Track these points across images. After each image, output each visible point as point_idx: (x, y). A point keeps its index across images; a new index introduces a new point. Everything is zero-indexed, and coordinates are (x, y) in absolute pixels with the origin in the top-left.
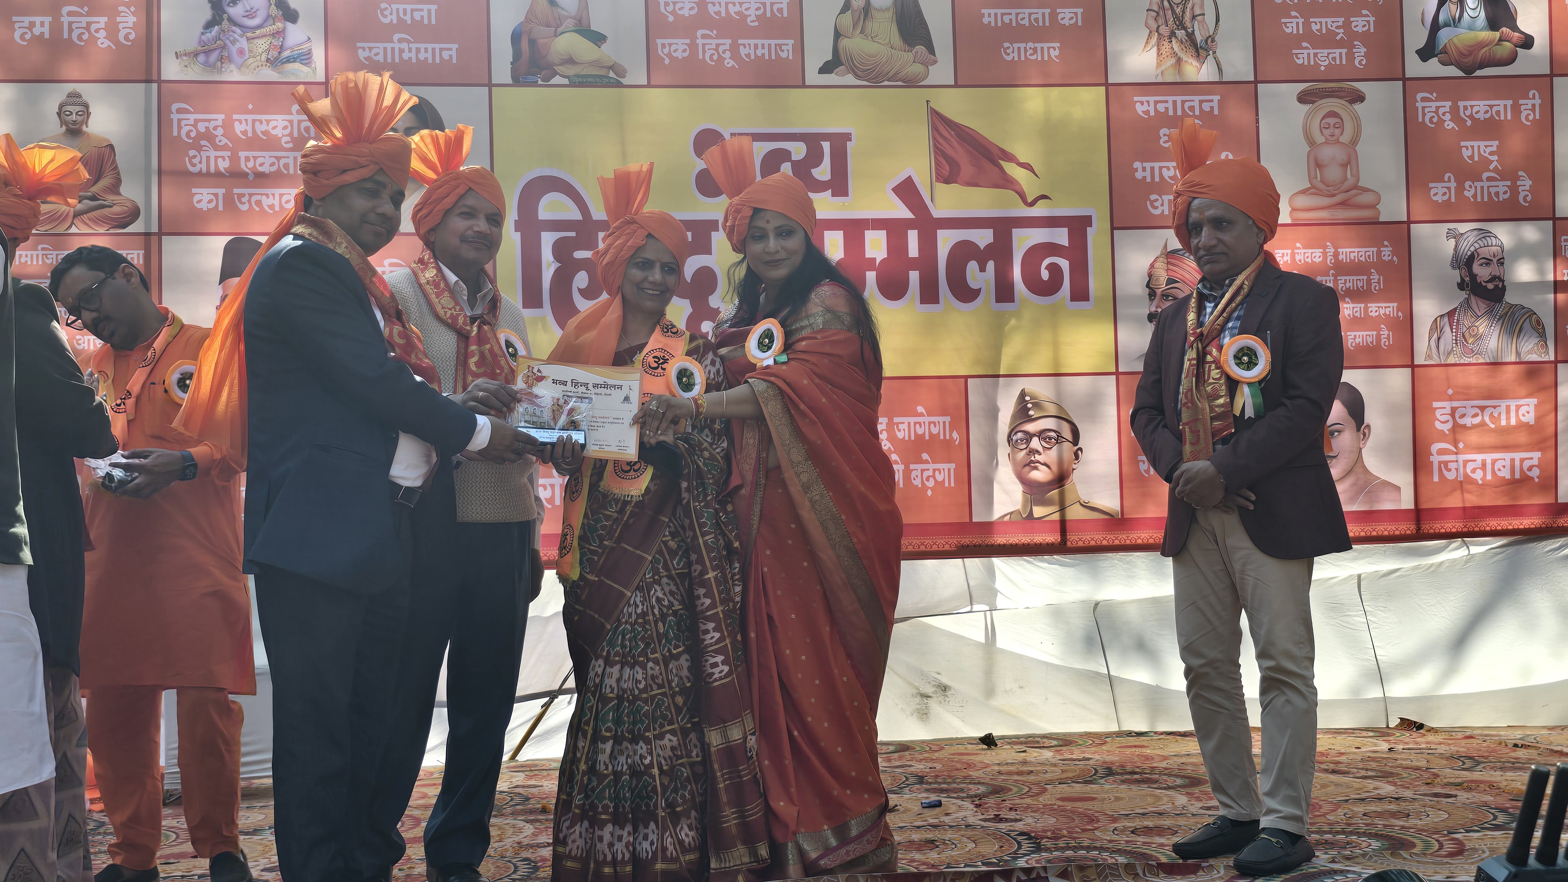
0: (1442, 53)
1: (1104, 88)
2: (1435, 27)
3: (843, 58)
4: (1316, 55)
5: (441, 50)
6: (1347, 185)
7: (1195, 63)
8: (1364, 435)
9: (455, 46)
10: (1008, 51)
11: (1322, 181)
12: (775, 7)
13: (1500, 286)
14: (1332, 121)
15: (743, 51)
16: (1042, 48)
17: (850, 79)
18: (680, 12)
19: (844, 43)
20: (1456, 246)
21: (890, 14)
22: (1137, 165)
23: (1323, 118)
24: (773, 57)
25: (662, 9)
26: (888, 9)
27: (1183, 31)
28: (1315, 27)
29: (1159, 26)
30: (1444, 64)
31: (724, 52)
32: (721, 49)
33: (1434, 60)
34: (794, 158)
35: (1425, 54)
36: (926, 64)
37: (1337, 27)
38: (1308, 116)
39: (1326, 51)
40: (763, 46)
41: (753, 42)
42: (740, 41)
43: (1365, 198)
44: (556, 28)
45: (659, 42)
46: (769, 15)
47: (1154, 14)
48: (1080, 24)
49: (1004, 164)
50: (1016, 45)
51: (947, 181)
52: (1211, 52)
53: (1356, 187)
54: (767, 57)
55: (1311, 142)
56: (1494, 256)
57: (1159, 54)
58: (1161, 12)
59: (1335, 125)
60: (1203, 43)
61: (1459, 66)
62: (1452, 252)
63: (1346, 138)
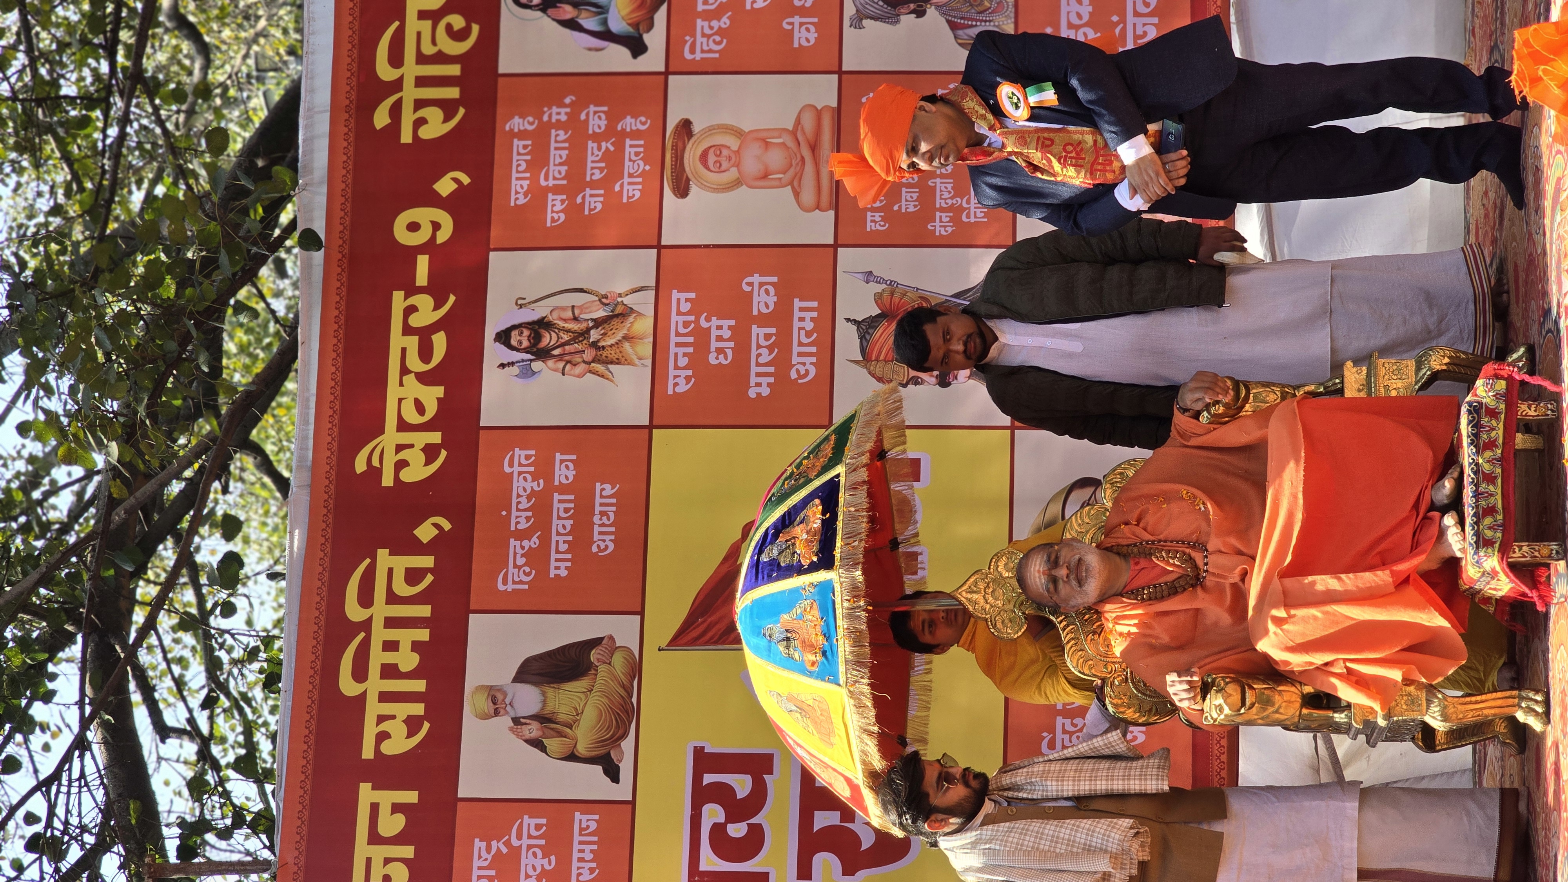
0: (638, 29)
1: (656, 433)
2: (607, 35)
3: (602, 751)
4: (631, 175)
6: (790, 143)
7: (631, 319)
10: (602, 547)
11: (784, 173)
12: (534, 833)
14: (711, 159)
15: (586, 877)
16: (601, 505)
17: (627, 745)
19: (582, 749)
20: (872, 18)
21: (550, 691)
22: (752, 393)
23: (708, 169)
24: (595, 839)
26: (544, 694)
27: (592, 332)
28: (598, 176)
29: (584, 362)
30: (650, 26)
33: (647, 38)
34: (721, 819)
35: (637, 47)
36: (613, 649)
37: (599, 149)
38: (703, 186)
39: (627, 163)
40: (581, 851)
41: (575, 864)
42: (573, 880)
43: (808, 123)
46: (542, 842)
47: (568, 367)
48: (574, 457)
50: (596, 537)
52: (619, 299)
53: (794, 133)
54: (595, 847)
55: (737, 183)
57: (618, 362)
58: (567, 358)
59: (716, 155)
60: (609, 309)
61: (655, 8)
62: (878, 23)
63: (733, 143)
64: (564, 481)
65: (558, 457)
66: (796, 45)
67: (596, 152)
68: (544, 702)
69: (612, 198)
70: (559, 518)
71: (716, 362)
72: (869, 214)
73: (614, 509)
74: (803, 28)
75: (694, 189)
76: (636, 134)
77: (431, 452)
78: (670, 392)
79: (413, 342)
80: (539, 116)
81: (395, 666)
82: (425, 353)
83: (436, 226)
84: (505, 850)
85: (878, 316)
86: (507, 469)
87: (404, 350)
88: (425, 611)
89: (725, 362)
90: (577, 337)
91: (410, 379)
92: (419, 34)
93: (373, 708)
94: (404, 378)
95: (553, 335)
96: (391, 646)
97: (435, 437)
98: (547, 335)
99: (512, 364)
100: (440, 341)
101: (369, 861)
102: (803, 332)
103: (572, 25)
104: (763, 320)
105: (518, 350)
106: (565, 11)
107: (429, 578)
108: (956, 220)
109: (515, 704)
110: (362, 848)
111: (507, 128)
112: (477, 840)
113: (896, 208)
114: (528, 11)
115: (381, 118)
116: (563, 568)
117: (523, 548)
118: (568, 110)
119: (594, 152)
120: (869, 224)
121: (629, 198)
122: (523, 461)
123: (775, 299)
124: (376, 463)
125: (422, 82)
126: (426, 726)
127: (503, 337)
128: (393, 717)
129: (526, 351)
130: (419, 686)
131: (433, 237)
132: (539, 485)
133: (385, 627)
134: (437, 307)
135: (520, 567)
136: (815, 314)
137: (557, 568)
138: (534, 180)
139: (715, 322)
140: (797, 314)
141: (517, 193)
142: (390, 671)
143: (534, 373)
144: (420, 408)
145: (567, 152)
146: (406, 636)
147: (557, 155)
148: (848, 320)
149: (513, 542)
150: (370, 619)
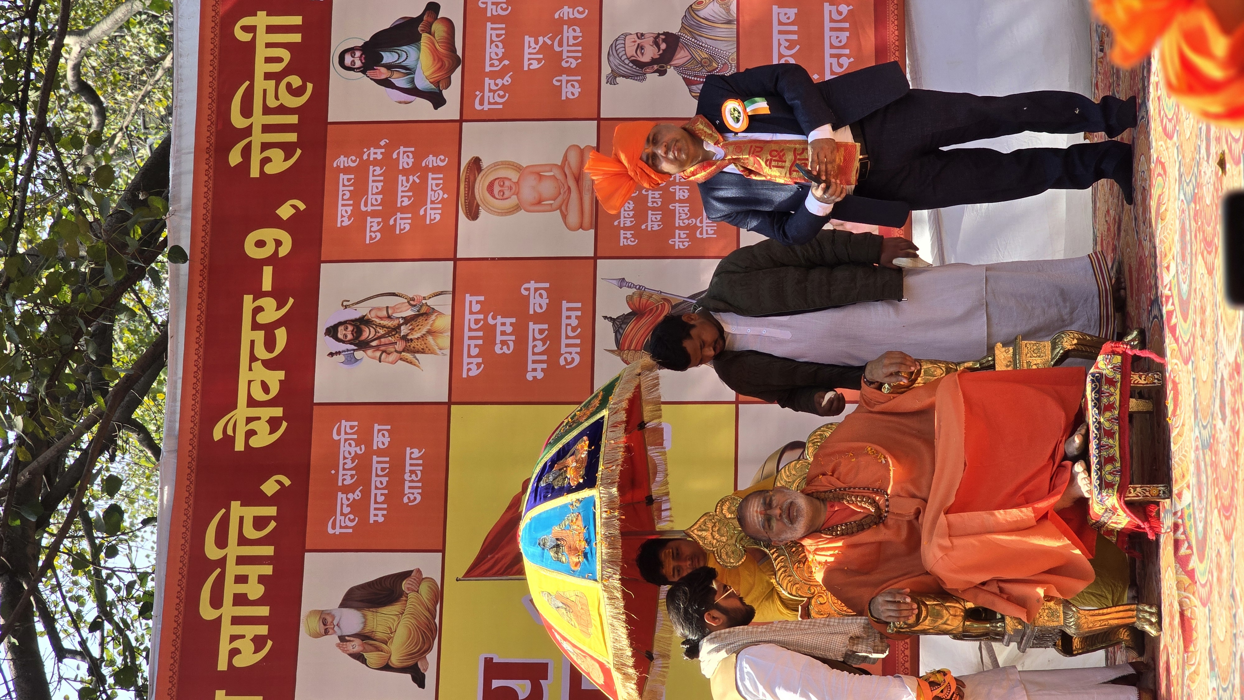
0: (439, 86)
1: (454, 408)
2: (414, 91)
3: (411, 663)
4: (432, 202)
6: (560, 176)
7: (433, 317)
10: (412, 498)
11: (554, 200)
13: (663, 37)
14: (497, 189)
16: (411, 465)
17: (431, 657)
19: (395, 661)
20: (623, 76)
21: (369, 614)
23: (494, 197)
26: (365, 616)
27: (402, 328)
28: (406, 202)
29: (396, 351)
30: (448, 84)
33: (446, 93)
35: (438, 100)
36: (421, 579)
37: (408, 181)
38: (490, 211)
39: (430, 193)
43: (573, 159)
47: (384, 355)
48: (389, 427)
50: (407, 491)
52: (424, 302)
53: (562, 168)
55: (517, 208)
56: (635, 42)
57: (423, 352)
58: (383, 348)
59: (501, 186)
60: (416, 309)
61: (453, 70)
62: (629, 81)
63: (514, 176)
64: (381, 446)
65: (377, 427)
66: (564, 98)
67: (405, 183)
68: (365, 623)
69: (418, 221)
70: (377, 475)
71: (502, 352)
72: (622, 232)
73: (421, 468)
74: (569, 84)
75: (483, 213)
76: (436, 170)
77: (274, 423)
78: (465, 376)
79: (259, 336)
80: (360, 155)
81: (245, 595)
82: (270, 344)
83: (278, 243)
85: (629, 314)
86: (336, 437)
87: (253, 342)
88: (268, 551)
89: (508, 352)
90: (391, 332)
91: (257, 365)
92: (265, 91)
93: (227, 630)
94: (253, 364)
95: (372, 330)
96: (241, 579)
97: (278, 412)
98: (367, 330)
99: (339, 353)
100: (281, 335)
102: (569, 328)
103: (386, 83)
104: (538, 318)
105: (343, 342)
106: (380, 73)
107: (273, 524)
108: (691, 236)
109: (341, 626)
111: (335, 165)
113: (643, 227)
114: (352, 72)
115: (235, 158)
116: (380, 515)
117: (348, 499)
118: (383, 150)
119: (403, 184)
120: (622, 240)
121: (431, 220)
122: (348, 431)
123: (547, 301)
124: (230, 432)
125: (267, 129)
126: (270, 643)
127: (332, 332)
128: (243, 637)
129: (350, 342)
130: (264, 611)
131: (276, 252)
132: (361, 450)
133: (237, 564)
134: (278, 309)
135: (345, 515)
136: (579, 313)
137: (376, 515)
138: (356, 206)
139: (500, 320)
140: (565, 313)
141: (342, 216)
142: (240, 600)
143: (357, 360)
144: (266, 388)
145: (382, 184)
146: (254, 571)
147: (375, 186)
148: (605, 317)
149: (340, 495)
150: (225, 558)
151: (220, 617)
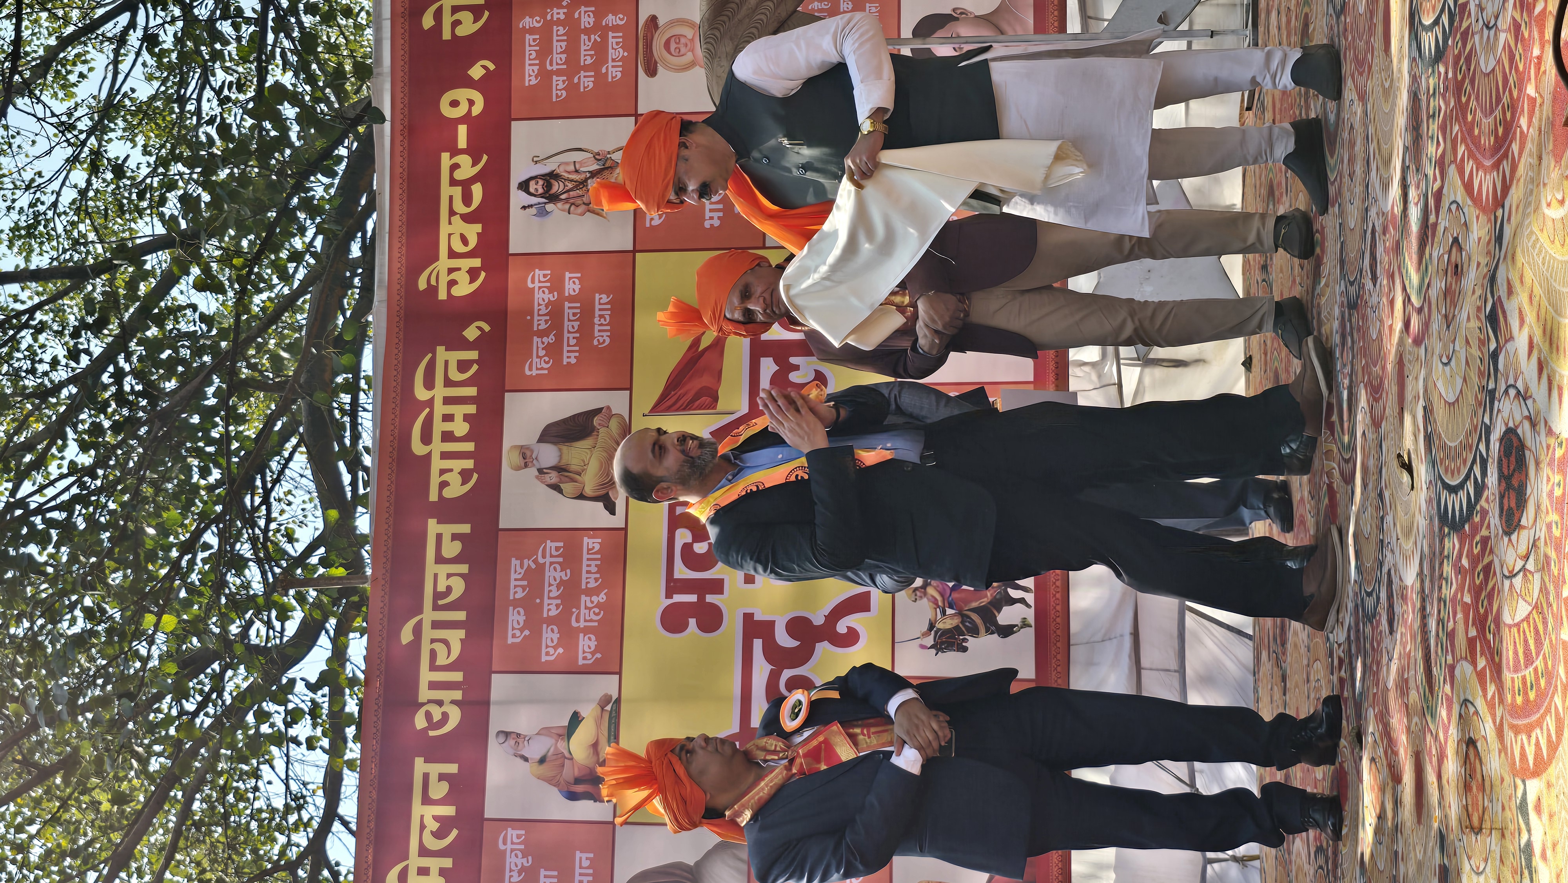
1: (638, 256)
3: (603, 492)
4: (614, 60)
5: (581, 867)
8: (961, 13)
9: (578, 854)
10: (601, 341)
12: (554, 553)
14: (673, 46)
15: (592, 584)
16: (600, 310)
18: (555, 642)
19: (588, 491)
21: (565, 448)
22: (707, 224)
23: (671, 54)
24: (599, 556)
25: (552, 658)
26: (560, 450)
27: (589, 181)
28: (589, 61)
29: (584, 203)
31: (592, 602)
32: (589, 605)
34: (690, 540)
36: (611, 416)
37: (589, 40)
38: (668, 67)
39: (611, 51)
40: (588, 566)
41: (584, 575)
42: (583, 587)
44: (565, 758)
45: (581, 662)
46: (561, 560)
47: (573, 208)
48: (579, 275)
49: (702, 347)
50: (597, 334)
51: (716, 399)
52: (608, 156)
54: (599, 563)
55: (690, 65)
58: (572, 201)
59: (676, 43)
60: (601, 163)
63: (688, 33)
64: (572, 293)
65: (568, 275)
67: (587, 43)
68: (561, 457)
69: (600, 78)
70: (569, 320)
73: (609, 312)
75: (661, 70)
76: (616, 28)
77: (473, 274)
78: (647, 227)
79: (457, 191)
80: (544, 16)
81: (452, 433)
82: (467, 199)
83: (471, 103)
84: (533, 566)
86: (530, 285)
87: (451, 198)
88: (472, 391)
90: (578, 185)
91: (456, 219)
93: (437, 464)
94: (452, 218)
95: (561, 183)
96: (448, 418)
97: (476, 262)
98: (556, 184)
99: (531, 206)
100: (477, 190)
101: (436, 576)
105: (535, 196)
107: (475, 367)
109: (539, 459)
110: (431, 567)
111: (521, 26)
112: (513, 560)
115: (428, 21)
116: (572, 357)
117: (543, 343)
118: (566, 11)
119: (585, 44)
121: (613, 77)
122: (542, 279)
124: (433, 282)
126: (475, 476)
127: (524, 186)
128: (451, 470)
129: (541, 196)
130: (469, 447)
131: (470, 111)
132: (553, 296)
133: (444, 404)
134: (474, 164)
135: (541, 358)
137: (569, 357)
138: (542, 65)
141: (530, 75)
142: (448, 437)
143: (548, 213)
144: (464, 240)
145: (565, 43)
146: (459, 411)
147: (559, 46)
149: (535, 339)
150: (433, 399)
151: (430, 453)
